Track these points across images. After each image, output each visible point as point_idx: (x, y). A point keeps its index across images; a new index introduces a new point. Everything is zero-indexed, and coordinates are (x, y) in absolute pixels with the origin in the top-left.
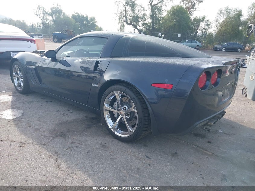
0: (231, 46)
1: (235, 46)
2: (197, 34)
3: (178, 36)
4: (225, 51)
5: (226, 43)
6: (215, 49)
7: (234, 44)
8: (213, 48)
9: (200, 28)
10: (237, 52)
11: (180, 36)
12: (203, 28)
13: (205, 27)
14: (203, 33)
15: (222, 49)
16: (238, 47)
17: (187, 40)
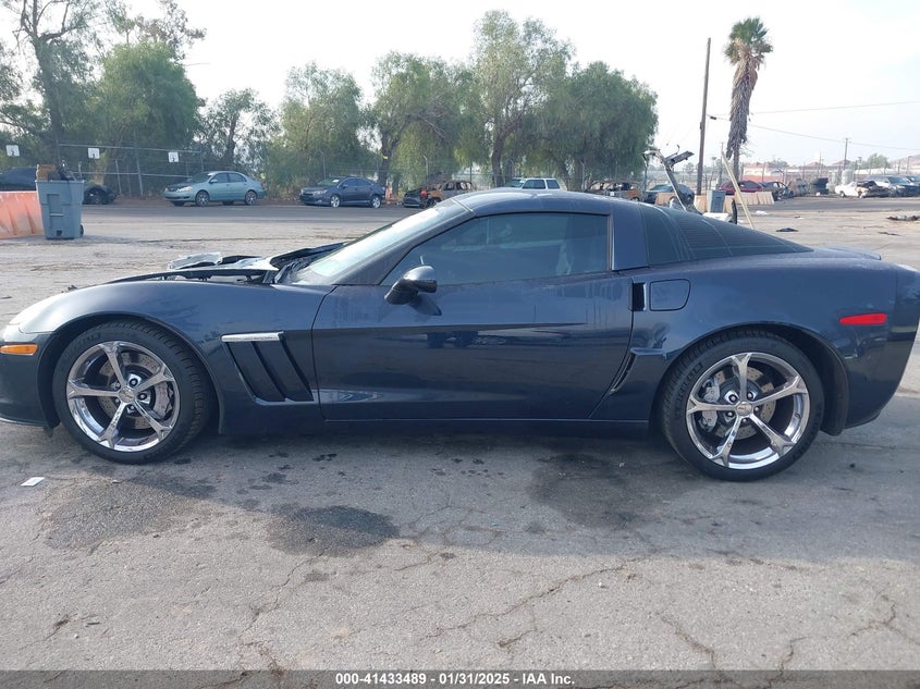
0: (351, 190)
1: (363, 189)
2: (236, 151)
3: (171, 160)
4: (340, 206)
5: (336, 181)
6: (308, 201)
7: (357, 181)
8: (302, 198)
9: (241, 131)
10: (371, 206)
11: (177, 160)
12: (252, 132)
13: (257, 128)
14: (251, 146)
15: (331, 200)
16: (372, 192)
17: (212, 174)
